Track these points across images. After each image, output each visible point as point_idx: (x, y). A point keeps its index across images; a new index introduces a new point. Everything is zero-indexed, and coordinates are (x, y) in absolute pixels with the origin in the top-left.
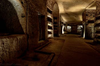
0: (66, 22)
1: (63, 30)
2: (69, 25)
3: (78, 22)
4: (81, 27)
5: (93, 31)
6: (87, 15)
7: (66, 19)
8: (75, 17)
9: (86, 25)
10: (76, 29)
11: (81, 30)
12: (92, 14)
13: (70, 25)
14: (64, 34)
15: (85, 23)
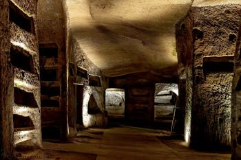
0: (101, 72)
1: (85, 110)
2: (112, 84)
3: (157, 71)
4: (171, 93)
5: (229, 110)
6: (200, 35)
7: (100, 53)
8: (144, 43)
10: (147, 103)
11: (171, 108)
12: (223, 29)
13: (118, 82)
14: (93, 126)
15: (190, 72)
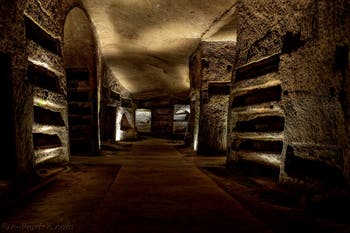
0: (131, 95)
1: (118, 126)
2: (141, 106)
3: (175, 95)
4: (186, 112)
5: (226, 123)
6: (206, 64)
8: (165, 72)
9: (204, 101)
10: (167, 120)
11: (185, 123)
12: (223, 60)
13: (146, 104)
14: (125, 139)
15: (198, 94)
